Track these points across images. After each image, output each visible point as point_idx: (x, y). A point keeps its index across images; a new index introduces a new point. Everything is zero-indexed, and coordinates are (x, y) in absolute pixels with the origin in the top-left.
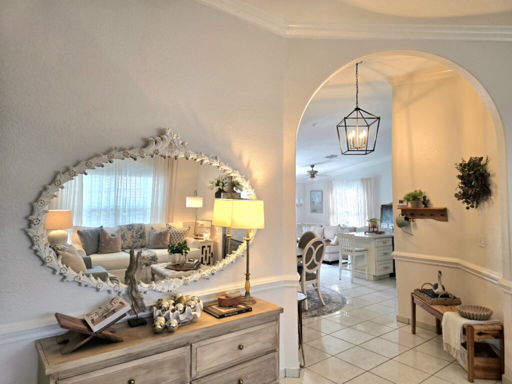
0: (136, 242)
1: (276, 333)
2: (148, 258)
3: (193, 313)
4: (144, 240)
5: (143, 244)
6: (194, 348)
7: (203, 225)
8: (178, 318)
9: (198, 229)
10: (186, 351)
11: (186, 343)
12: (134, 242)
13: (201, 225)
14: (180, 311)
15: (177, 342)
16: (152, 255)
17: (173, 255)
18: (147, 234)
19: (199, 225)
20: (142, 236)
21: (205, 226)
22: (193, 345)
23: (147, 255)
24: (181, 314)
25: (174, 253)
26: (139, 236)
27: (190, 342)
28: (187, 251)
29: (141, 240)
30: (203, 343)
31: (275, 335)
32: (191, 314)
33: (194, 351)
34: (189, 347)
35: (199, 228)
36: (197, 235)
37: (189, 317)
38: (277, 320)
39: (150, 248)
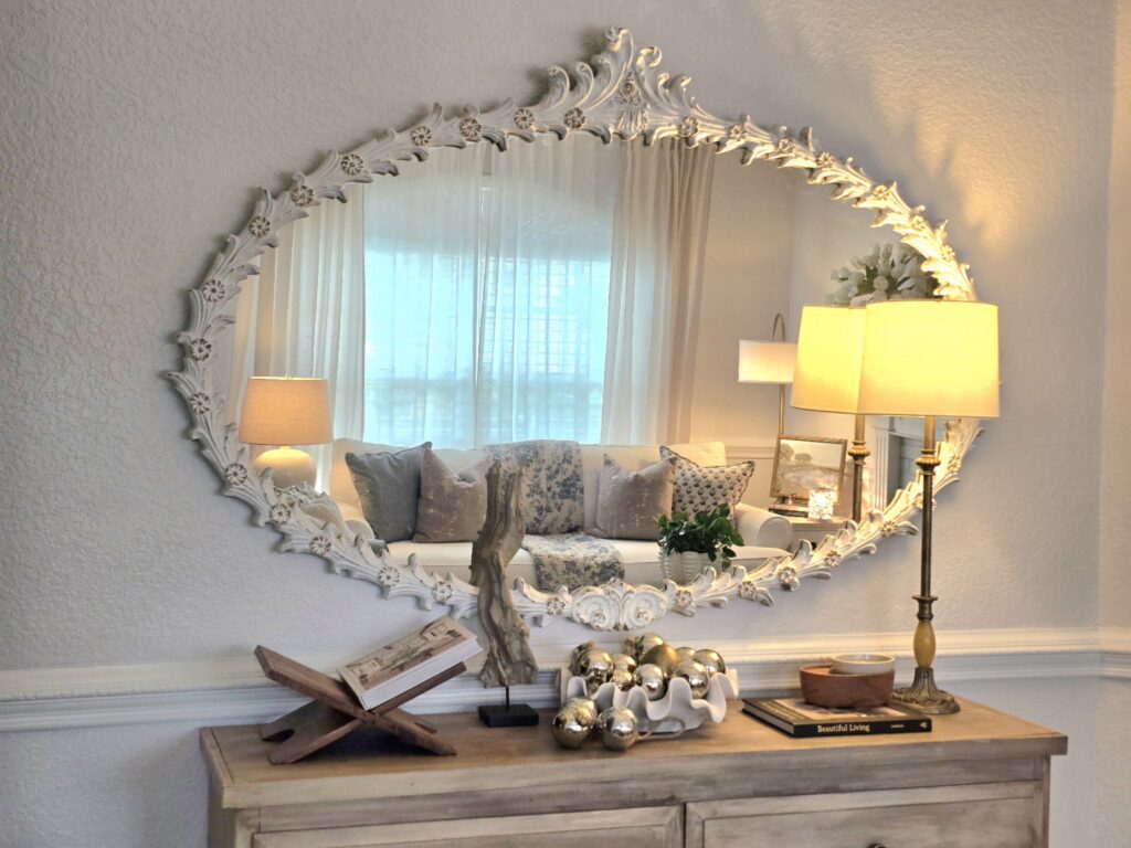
0: (549, 510)
1: (1032, 831)
2: (588, 568)
3: (698, 703)
4: (577, 503)
5: (575, 521)
6: (692, 819)
7: (807, 457)
8: (641, 712)
9: (789, 476)
10: (666, 823)
11: (665, 797)
12: (540, 510)
13: (799, 457)
14: (651, 689)
15: (633, 785)
16: (606, 557)
17: (675, 556)
18: (587, 481)
19: (793, 458)
20: (571, 488)
21: (814, 462)
22: (690, 806)
23: (585, 558)
24: (652, 700)
25: (680, 550)
26: (557, 490)
27: (684, 795)
28: (734, 548)
29: (567, 503)
30: (728, 808)
31: (1026, 837)
32: (690, 707)
33: (694, 830)
34: (674, 811)
35: (790, 468)
36: (783, 499)
37: (681, 713)
38: (1040, 780)
39: (597, 536)
